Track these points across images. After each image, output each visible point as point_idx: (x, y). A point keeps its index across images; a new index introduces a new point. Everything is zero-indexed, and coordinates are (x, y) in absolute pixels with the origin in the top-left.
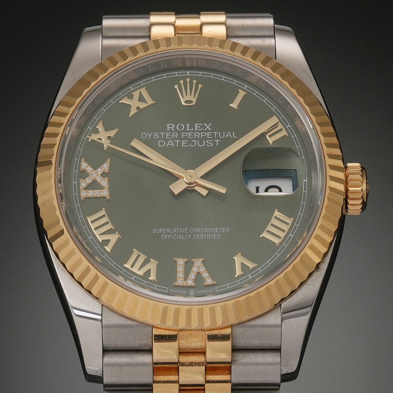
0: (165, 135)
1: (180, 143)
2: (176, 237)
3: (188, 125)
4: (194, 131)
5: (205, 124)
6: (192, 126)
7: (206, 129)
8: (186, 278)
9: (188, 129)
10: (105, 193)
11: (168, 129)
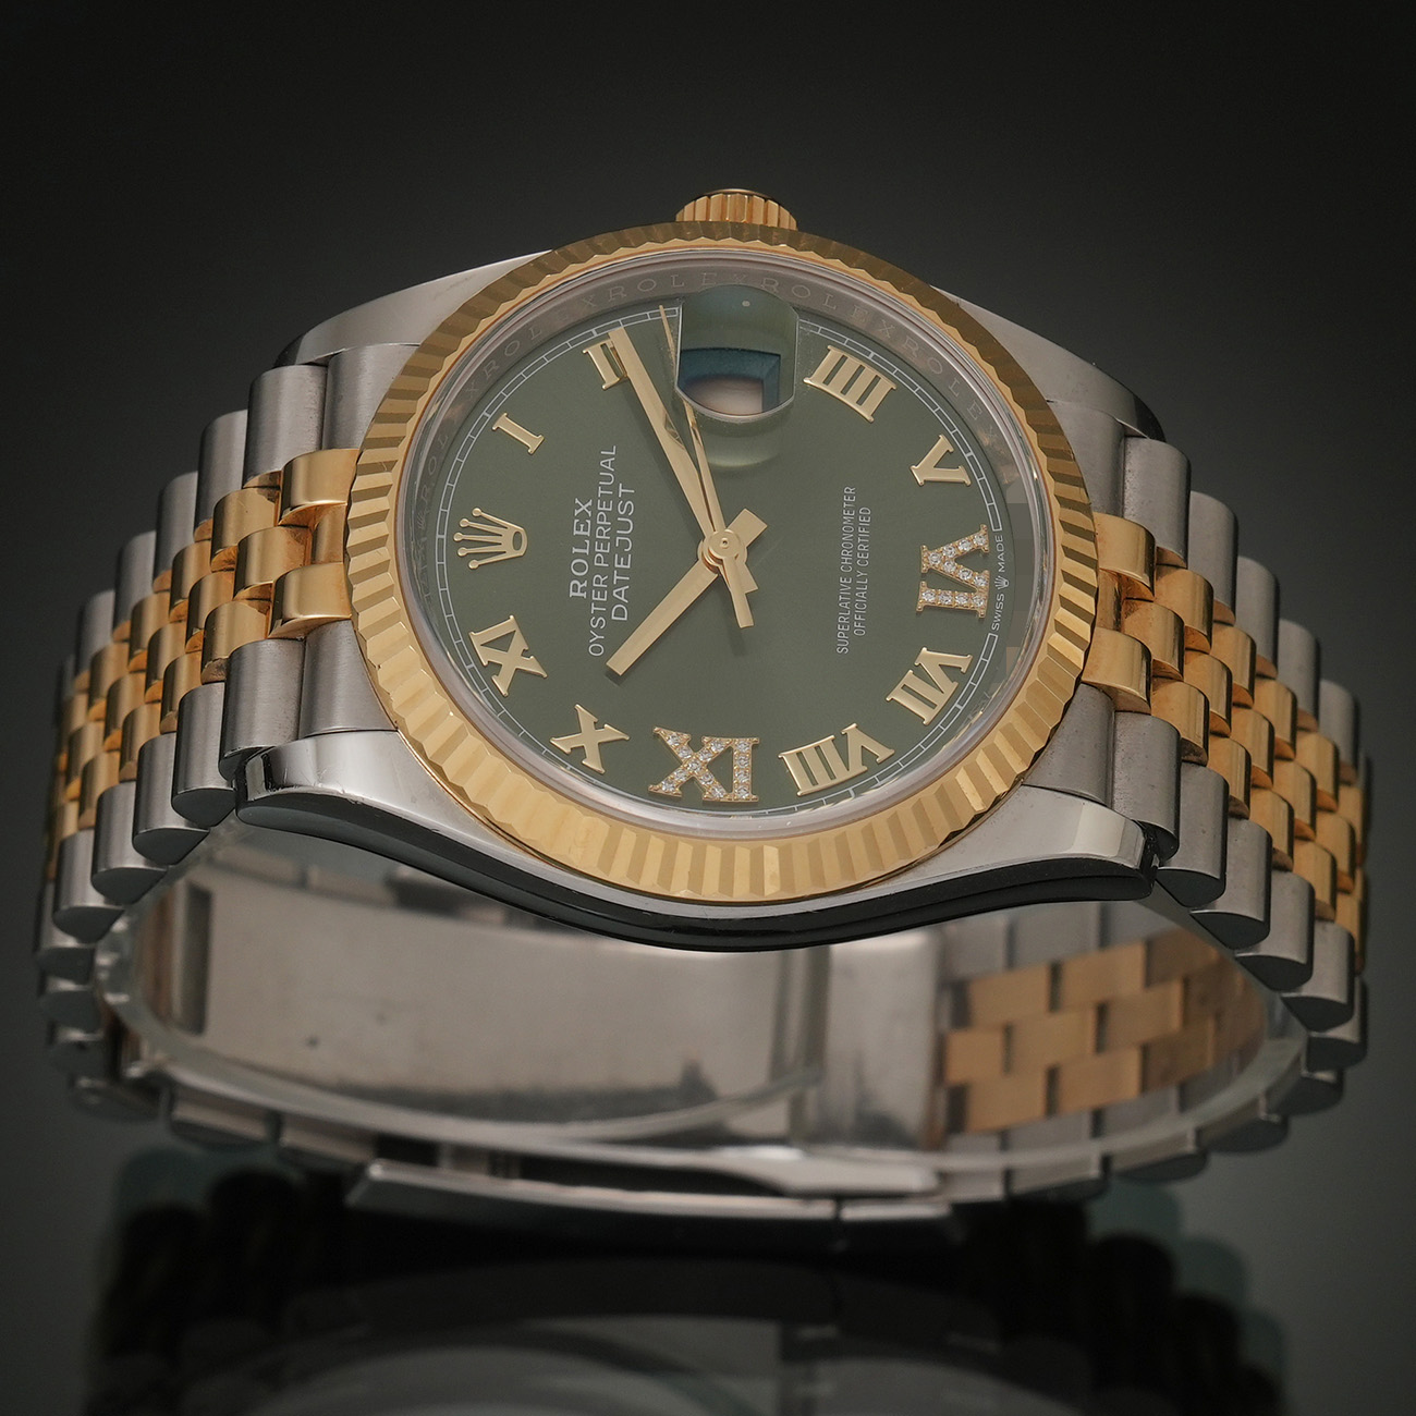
0: (597, 604)
1: (621, 572)
2: (861, 605)
3: (575, 550)
4: (592, 538)
5: (577, 512)
6: (580, 541)
7: (590, 513)
8: (968, 589)
9: (587, 551)
10: (742, 747)
11: (584, 595)
